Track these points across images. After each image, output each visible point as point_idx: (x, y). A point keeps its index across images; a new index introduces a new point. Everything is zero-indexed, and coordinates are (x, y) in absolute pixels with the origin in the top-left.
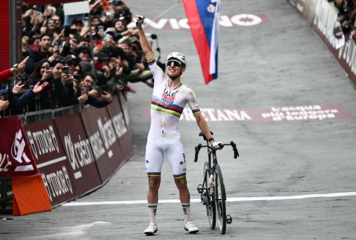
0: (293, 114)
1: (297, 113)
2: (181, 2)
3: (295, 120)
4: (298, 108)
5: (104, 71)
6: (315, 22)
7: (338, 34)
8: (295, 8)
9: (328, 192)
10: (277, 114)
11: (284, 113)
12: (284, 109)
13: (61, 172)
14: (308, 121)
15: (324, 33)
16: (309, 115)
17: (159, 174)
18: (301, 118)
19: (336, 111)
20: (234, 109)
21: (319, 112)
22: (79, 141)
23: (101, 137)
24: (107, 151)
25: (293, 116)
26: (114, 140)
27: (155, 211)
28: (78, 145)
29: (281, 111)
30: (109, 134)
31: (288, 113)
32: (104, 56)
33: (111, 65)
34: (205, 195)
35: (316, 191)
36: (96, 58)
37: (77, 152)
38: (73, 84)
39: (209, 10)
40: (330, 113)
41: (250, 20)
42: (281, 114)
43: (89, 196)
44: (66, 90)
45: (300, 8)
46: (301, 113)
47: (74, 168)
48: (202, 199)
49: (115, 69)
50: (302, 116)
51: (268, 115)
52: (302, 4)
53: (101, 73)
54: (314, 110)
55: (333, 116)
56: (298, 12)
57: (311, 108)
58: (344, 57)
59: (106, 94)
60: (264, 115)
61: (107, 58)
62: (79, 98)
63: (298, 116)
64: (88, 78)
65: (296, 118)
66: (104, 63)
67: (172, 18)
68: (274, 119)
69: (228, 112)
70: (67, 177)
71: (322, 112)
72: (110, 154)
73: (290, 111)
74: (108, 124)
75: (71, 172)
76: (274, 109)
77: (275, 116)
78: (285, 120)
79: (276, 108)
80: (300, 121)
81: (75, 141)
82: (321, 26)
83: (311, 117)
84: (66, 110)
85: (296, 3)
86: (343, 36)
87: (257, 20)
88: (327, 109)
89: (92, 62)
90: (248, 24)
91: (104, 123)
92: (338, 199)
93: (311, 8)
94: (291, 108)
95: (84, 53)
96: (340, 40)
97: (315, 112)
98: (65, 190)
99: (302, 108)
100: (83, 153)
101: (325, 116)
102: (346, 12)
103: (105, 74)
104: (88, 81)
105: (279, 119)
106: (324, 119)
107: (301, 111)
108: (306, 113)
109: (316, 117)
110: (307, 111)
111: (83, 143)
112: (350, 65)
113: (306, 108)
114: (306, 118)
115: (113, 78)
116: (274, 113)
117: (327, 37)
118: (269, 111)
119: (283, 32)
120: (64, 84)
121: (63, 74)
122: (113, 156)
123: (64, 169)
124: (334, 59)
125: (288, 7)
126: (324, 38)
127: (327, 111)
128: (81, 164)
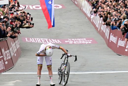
0: (76, 41)
1: (78, 41)
2: (39, 1)
3: (77, 44)
4: (78, 39)
5: (13, 25)
6: (82, 8)
7: (92, 13)
8: (74, 3)
9: (96, 71)
10: (70, 41)
11: (73, 41)
12: (73, 39)
13: (1, 62)
14: (82, 44)
15: (85, 12)
16: (82, 42)
17: (42, 64)
18: (79, 43)
19: (91, 41)
20: (55, 39)
21: (85, 41)
22: (6, 51)
23: (12, 49)
24: (14, 54)
25: (76, 42)
26: (16, 50)
27: (40, 78)
28: (6, 52)
29: (72, 40)
30: (15, 48)
31: (74, 41)
32: (13, 20)
33: (15, 23)
34: (60, 72)
35: (92, 71)
36: (10, 20)
37: (6, 54)
38: (5, 30)
39: (49, 3)
40: (89, 41)
41: (58, 7)
42: (72, 41)
43: (10, 70)
44: (3, 32)
45: (76, 3)
46: (79, 41)
47: (5, 60)
48: (58, 73)
49: (17, 24)
50: (80, 42)
51: (67, 42)
52: (77, 1)
53: (12, 26)
54: (83, 40)
55: (90, 42)
56: (75, 4)
57: (82, 39)
58: (93, 21)
59: (15, 34)
60: (66, 42)
61: (14, 20)
62: (7, 35)
63: (78, 42)
64: (9, 28)
65: (77, 43)
66: (13, 22)
67: (30, 5)
68: (70, 43)
69: (53, 40)
70: (3, 63)
71: (87, 41)
72: (15, 55)
73: (75, 40)
74: (14, 44)
75: (4, 62)
76: (69, 39)
77: (70, 42)
78: (73, 43)
79: (70, 39)
80: (79, 44)
81: (5, 50)
82: (84, 10)
83: (83, 43)
84: (2, 39)
85: (74, 1)
86: (93, 14)
87: (61, 7)
88: (88, 40)
89: (9, 22)
90: (57, 8)
91: (13, 44)
92: (101, 74)
93: (81, 3)
94: (75, 39)
95: (6, 18)
96: (92, 15)
97: (84, 41)
98: (3, 68)
99: (79, 39)
100: (8, 55)
101: (88, 42)
102: (96, 6)
103: (13, 26)
104: (9, 29)
105: (71, 43)
106: (87, 43)
107: (79, 40)
108: (81, 41)
109: (84, 43)
110: (81, 40)
111: (8, 51)
112: (95, 24)
113: (81, 39)
114: (81, 43)
115: (16, 28)
116: (69, 41)
117: (87, 14)
118: (68, 40)
119: (70, 11)
120: (2, 30)
121: (2, 27)
122: (16, 56)
123: (2, 60)
124: (89, 22)
125: (71, 2)
126: (85, 14)
127: (88, 41)
128: (7, 59)
